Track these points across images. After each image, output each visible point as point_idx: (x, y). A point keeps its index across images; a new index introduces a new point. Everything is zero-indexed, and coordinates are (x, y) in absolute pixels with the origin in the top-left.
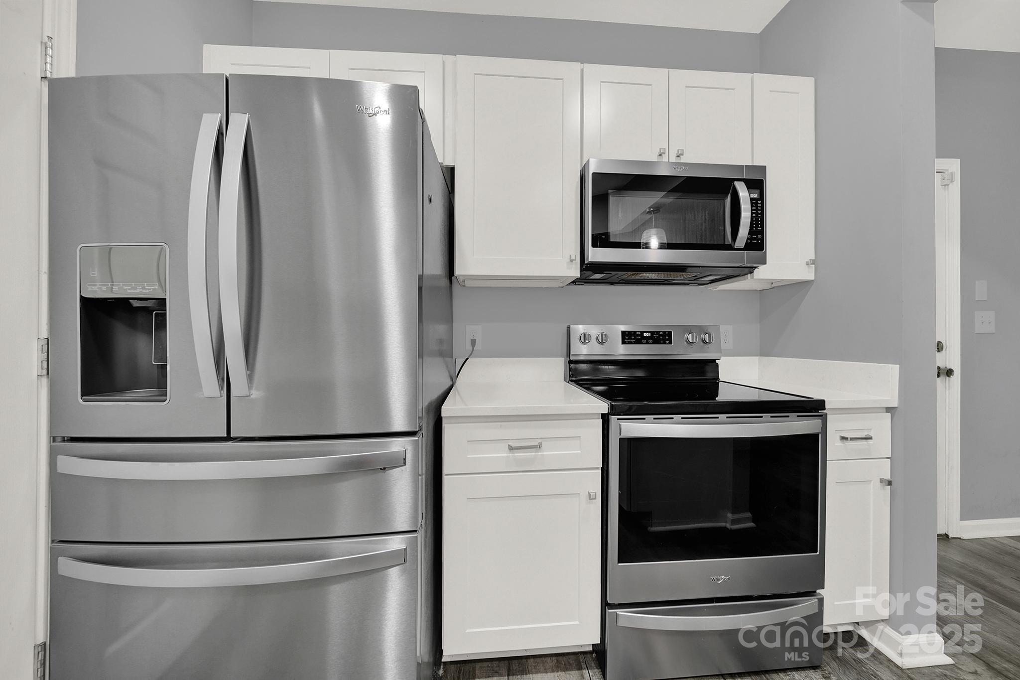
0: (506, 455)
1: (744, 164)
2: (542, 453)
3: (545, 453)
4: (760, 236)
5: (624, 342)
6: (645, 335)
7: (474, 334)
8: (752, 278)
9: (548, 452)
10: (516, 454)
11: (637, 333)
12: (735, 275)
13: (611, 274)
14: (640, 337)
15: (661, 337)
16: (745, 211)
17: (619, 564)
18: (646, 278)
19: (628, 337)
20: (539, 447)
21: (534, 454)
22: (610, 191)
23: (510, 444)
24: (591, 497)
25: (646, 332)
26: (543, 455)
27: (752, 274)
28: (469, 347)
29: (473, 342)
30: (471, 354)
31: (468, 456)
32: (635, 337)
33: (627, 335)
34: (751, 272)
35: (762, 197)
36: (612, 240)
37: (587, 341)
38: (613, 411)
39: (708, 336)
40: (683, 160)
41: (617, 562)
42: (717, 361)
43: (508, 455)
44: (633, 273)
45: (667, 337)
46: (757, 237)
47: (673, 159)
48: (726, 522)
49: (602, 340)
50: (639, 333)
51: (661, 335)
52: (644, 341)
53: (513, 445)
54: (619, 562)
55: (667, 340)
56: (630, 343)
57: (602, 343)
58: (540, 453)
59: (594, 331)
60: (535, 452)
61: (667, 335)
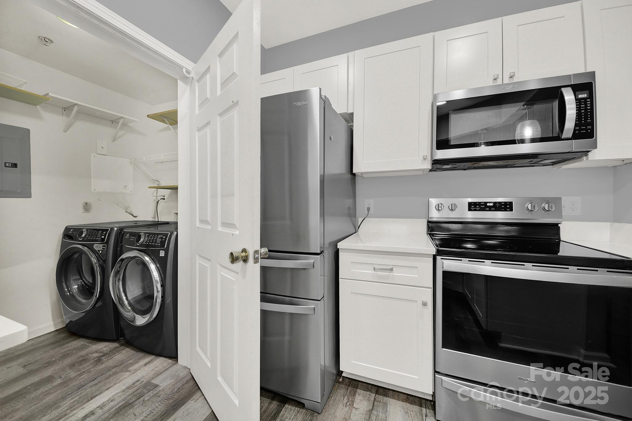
0: (372, 272)
1: (571, 74)
2: (393, 274)
3: (395, 274)
4: (589, 127)
5: (470, 210)
6: (488, 204)
7: (369, 204)
8: (587, 159)
9: (396, 273)
10: (378, 273)
11: (482, 203)
12: (571, 158)
13: (456, 165)
14: (483, 206)
15: (503, 206)
16: (571, 109)
17: (443, 349)
18: (488, 165)
19: (472, 206)
20: (391, 270)
21: (388, 274)
22: (450, 112)
23: (374, 266)
24: (425, 304)
25: (490, 202)
26: (394, 275)
27: (587, 156)
28: (366, 212)
29: (369, 209)
30: (367, 216)
31: (352, 270)
32: (479, 206)
33: (473, 205)
34: (587, 155)
35: (591, 96)
36: (452, 143)
37: (440, 209)
38: (439, 253)
39: (547, 205)
40: (515, 80)
41: (441, 347)
42: (559, 225)
43: (373, 272)
44: (473, 163)
45: (508, 206)
46: (586, 127)
47: (506, 81)
48: (579, 356)
49: (452, 208)
50: (483, 203)
51: (503, 205)
52: (487, 209)
53: (376, 267)
54: (443, 347)
55: (508, 208)
56: (475, 210)
57: (452, 210)
58: (392, 274)
59: (447, 202)
60: (390, 273)
61: (508, 205)
